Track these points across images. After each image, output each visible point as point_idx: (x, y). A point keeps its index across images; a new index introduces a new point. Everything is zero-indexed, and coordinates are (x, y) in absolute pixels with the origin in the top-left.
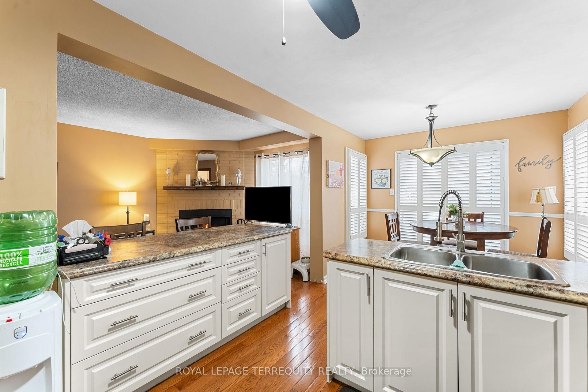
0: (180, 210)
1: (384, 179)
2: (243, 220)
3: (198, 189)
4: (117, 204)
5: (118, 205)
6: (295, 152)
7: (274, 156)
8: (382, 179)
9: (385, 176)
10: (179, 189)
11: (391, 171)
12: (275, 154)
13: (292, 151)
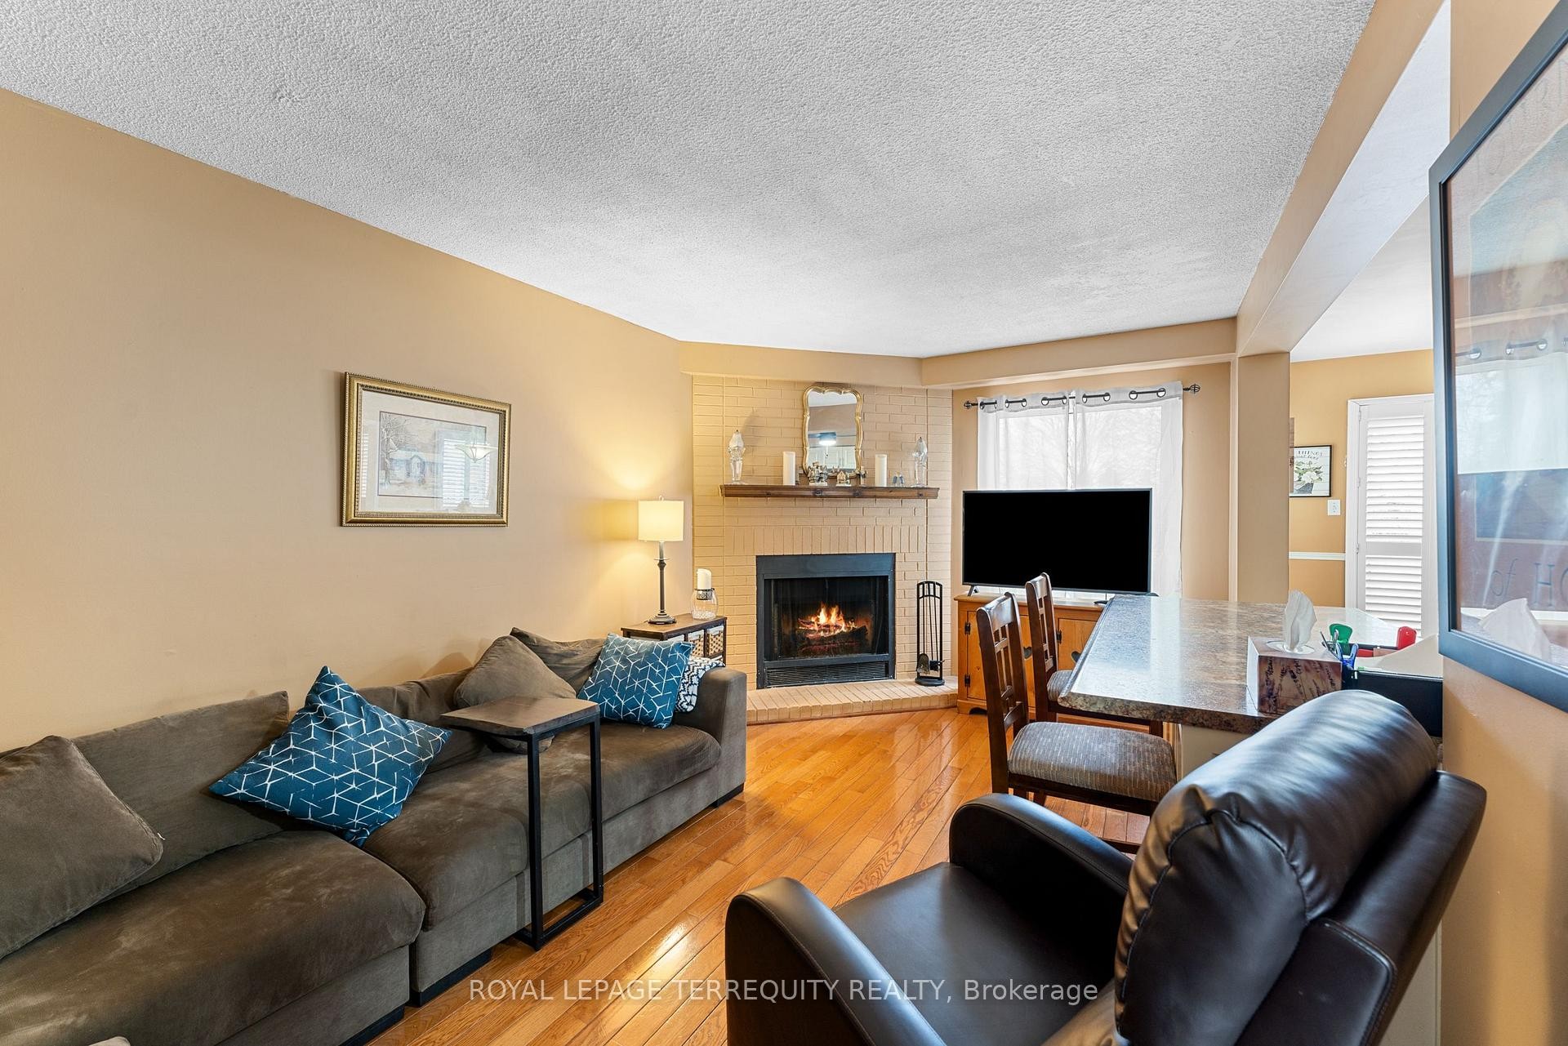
0: (757, 557)
1: (1309, 472)
2: (937, 584)
3: (817, 494)
4: (629, 537)
5: (637, 539)
6: (1131, 393)
7: (1045, 402)
8: (1301, 471)
9: (1310, 463)
10: (768, 495)
11: (1331, 449)
12: (1049, 397)
13: (1118, 391)
